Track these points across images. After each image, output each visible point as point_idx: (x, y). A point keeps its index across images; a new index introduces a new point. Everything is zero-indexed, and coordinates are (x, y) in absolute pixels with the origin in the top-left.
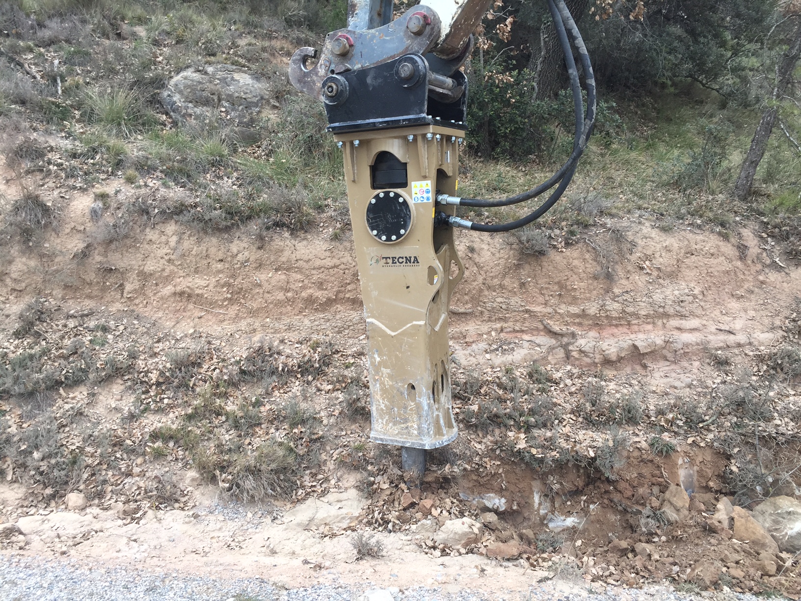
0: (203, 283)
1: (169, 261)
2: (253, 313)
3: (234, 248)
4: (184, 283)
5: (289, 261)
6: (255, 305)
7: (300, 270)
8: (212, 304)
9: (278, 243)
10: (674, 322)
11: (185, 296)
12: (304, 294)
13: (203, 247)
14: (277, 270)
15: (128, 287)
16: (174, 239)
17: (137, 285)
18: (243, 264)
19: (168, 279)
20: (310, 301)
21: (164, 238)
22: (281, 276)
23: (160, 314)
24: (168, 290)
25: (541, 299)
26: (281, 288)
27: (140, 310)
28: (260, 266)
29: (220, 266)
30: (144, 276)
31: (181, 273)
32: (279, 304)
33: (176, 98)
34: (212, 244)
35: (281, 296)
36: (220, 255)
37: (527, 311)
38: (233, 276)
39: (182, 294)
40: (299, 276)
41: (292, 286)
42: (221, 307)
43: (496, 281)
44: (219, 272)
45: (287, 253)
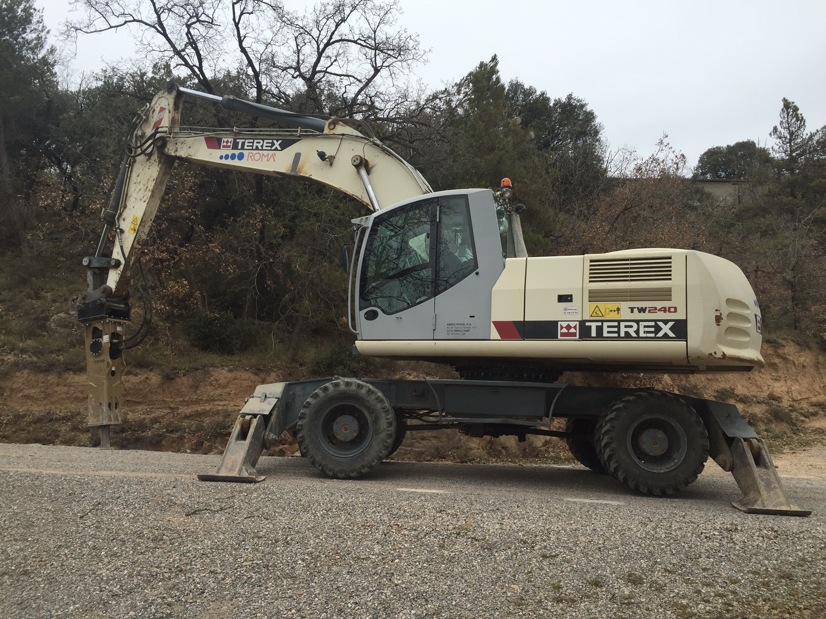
0: (34, 391)
1: (23, 384)
2: (53, 403)
3: (49, 378)
4: (26, 392)
5: (70, 382)
6: (53, 400)
7: (74, 386)
8: (37, 399)
9: (67, 375)
10: (217, 403)
11: (27, 397)
12: (74, 396)
13: (37, 378)
14: (65, 386)
15: (5, 394)
16: (26, 376)
17: (9, 393)
18: (51, 384)
19: (21, 391)
20: (76, 398)
21: (22, 375)
22: (66, 388)
23: (16, 404)
24: (20, 395)
25: (170, 396)
26: (65, 393)
27: (8, 403)
28: (58, 385)
29: (42, 385)
30: (12, 390)
31: (27, 388)
32: (63, 399)
33: (52, 325)
34: (41, 377)
35: (64, 396)
36: (43, 380)
37: (163, 400)
38: (47, 389)
39: (25, 396)
40: (73, 389)
41: (70, 392)
42: (40, 401)
43: (154, 390)
44: (42, 387)
45: (69, 380)
